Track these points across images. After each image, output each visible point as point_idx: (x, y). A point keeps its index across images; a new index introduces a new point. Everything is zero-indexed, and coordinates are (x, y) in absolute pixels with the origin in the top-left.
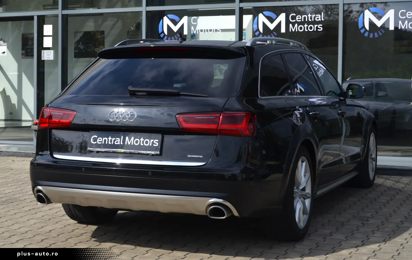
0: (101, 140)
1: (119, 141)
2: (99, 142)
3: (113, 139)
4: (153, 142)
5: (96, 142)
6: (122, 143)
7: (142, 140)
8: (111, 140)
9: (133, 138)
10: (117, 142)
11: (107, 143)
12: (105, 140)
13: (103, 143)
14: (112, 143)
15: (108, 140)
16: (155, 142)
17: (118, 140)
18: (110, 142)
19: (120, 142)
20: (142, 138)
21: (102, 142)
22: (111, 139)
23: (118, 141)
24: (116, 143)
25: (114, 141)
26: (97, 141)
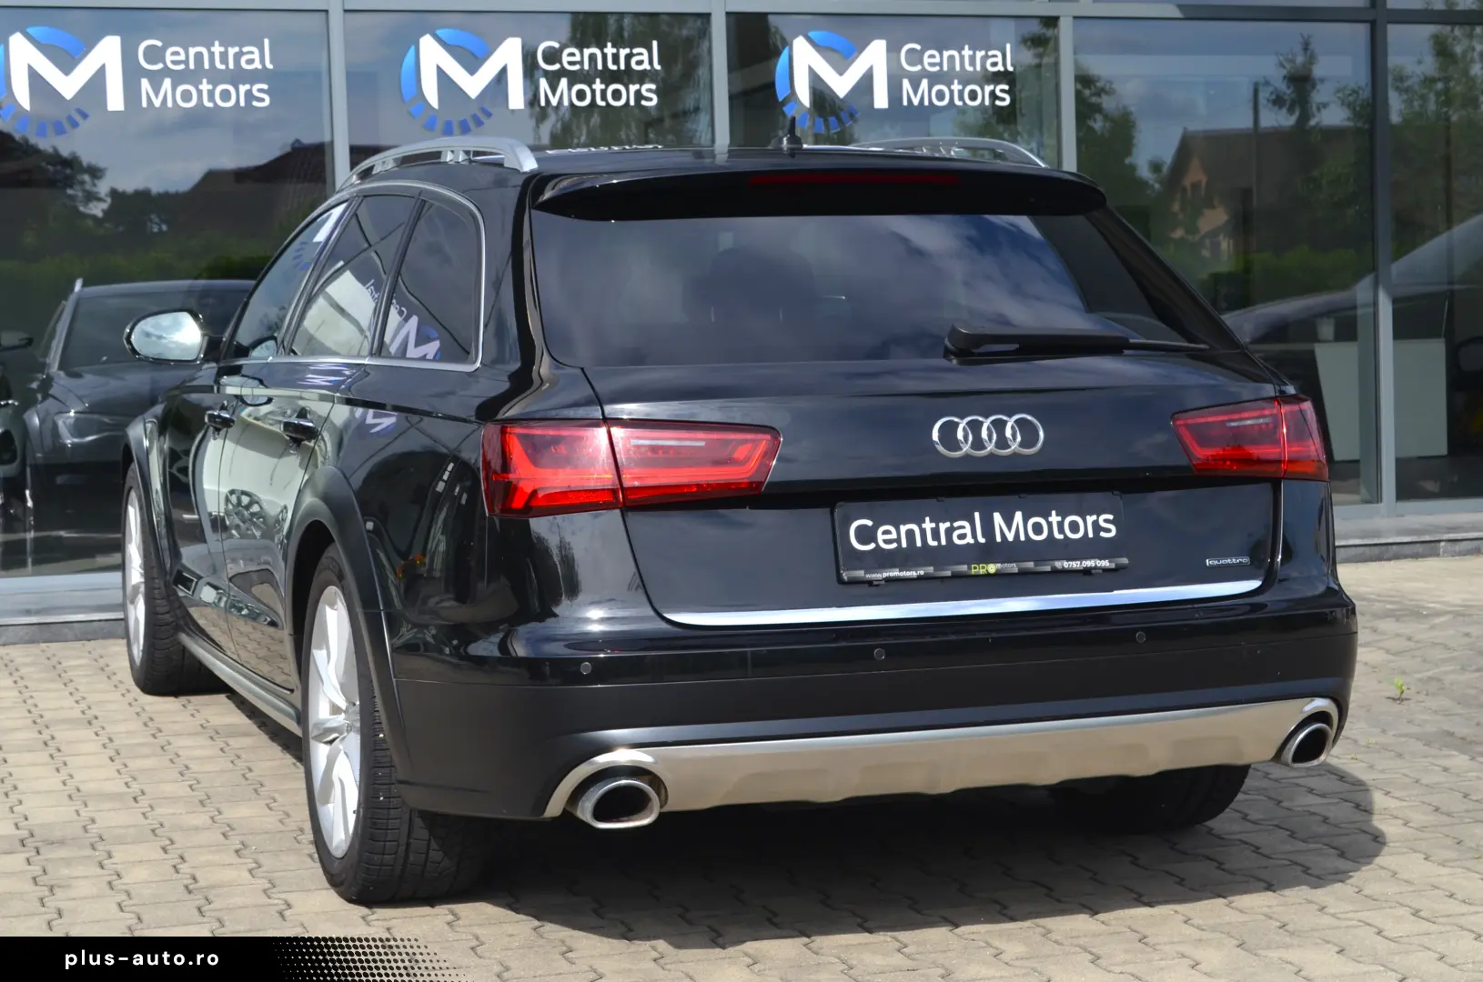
0: (894, 536)
1: (968, 530)
2: (886, 542)
3: (943, 526)
4: (1096, 524)
5: (872, 546)
6: (983, 536)
7: (1054, 518)
8: (932, 529)
9: (1018, 516)
10: (962, 537)
11: (919, 544)
12: (910, 534)
13: (904, 545)
14: (943, 542)
15: (923, 532)
16: (1103, 524)
17: (963, 527)
18: (934, 539)
19: (974, 535)
20: (1054, 513)
21: (898, 540)
22: (933, 525)
23: (966, 532)
24: (957, 541)
25: (949, 532)
26: (874, 539)
